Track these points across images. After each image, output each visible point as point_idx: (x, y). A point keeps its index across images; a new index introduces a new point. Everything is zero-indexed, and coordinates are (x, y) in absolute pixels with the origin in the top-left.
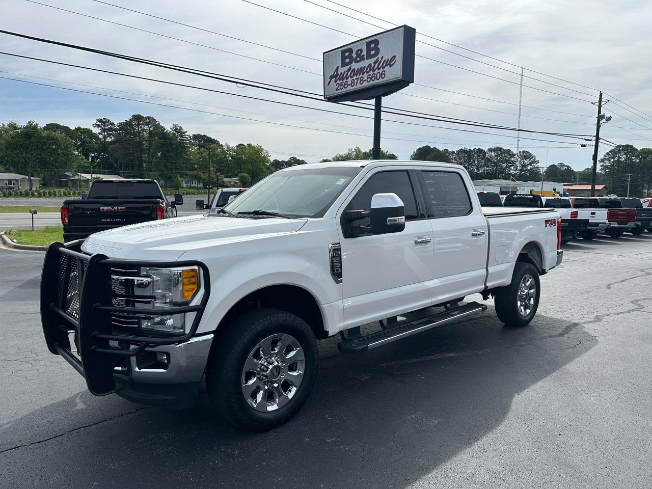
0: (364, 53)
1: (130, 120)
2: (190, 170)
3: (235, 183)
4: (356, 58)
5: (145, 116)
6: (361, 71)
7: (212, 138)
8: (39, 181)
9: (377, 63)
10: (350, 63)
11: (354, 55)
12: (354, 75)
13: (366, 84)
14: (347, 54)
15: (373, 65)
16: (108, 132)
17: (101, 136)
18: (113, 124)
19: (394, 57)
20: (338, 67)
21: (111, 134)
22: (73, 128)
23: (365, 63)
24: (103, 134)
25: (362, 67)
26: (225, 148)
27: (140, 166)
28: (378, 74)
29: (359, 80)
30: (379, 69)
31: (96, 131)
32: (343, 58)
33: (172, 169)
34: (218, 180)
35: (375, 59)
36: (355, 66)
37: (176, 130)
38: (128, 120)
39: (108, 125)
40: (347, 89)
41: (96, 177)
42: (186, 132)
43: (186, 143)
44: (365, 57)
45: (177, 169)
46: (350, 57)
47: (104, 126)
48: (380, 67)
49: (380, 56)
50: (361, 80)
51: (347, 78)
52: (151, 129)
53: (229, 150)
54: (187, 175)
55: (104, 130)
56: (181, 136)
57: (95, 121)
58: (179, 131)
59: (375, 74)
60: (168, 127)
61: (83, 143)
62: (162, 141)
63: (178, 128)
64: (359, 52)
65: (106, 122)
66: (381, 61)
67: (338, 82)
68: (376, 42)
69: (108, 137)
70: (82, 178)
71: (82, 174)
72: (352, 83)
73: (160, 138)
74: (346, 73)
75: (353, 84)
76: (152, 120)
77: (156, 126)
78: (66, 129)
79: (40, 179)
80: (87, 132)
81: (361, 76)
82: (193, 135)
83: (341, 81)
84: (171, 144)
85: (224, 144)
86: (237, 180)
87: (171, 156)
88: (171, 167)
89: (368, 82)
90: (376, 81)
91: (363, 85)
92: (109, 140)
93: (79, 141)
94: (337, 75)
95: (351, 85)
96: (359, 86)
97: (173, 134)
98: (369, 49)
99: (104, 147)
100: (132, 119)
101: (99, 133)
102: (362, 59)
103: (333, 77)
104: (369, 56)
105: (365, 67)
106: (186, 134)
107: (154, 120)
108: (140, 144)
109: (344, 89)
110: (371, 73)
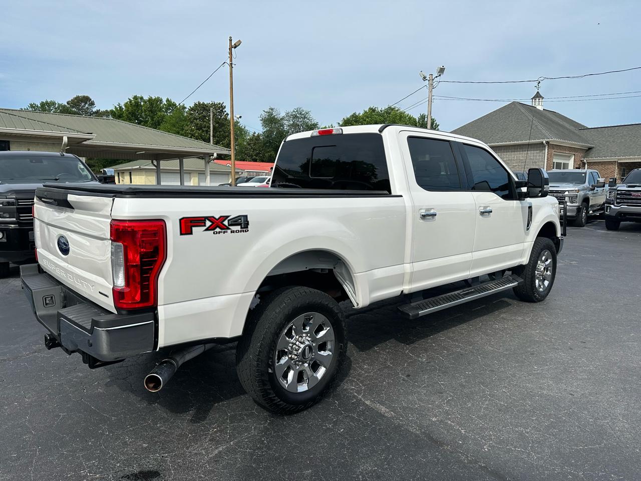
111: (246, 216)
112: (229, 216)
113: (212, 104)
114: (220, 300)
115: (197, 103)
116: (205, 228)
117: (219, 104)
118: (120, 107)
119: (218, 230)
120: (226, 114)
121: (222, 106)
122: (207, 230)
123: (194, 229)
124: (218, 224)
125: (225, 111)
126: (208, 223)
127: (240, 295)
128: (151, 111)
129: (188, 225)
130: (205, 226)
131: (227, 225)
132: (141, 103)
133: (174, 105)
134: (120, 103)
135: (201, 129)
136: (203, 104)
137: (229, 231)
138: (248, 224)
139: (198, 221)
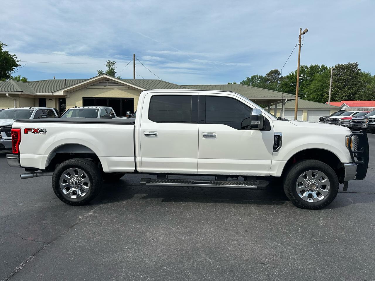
111: (46, 129)
112: (39, 129)
113: (348, 64)
114: (36, 156)
115: (337, 65)
116: (32, 132)
117: (354, 63)
118: (293, 74)
119: (36, 133)
120: (358, 70)
121: (356, 65)
122: (32, 133)
123: (28, 132)
124: (36, 131)
125: (358, 68)
126: (33, 131)
127: (43, 155)
128: (311, 74)
129: (27, 131)
130: (32, 131)
131: (39, 131)
132: (305, 69)
133: (326, 68)
134: (293, 71)
135: (338, 81)
136: (342, 65)
137: (39, 134)
138: (46, 132)
139: (30, 130)
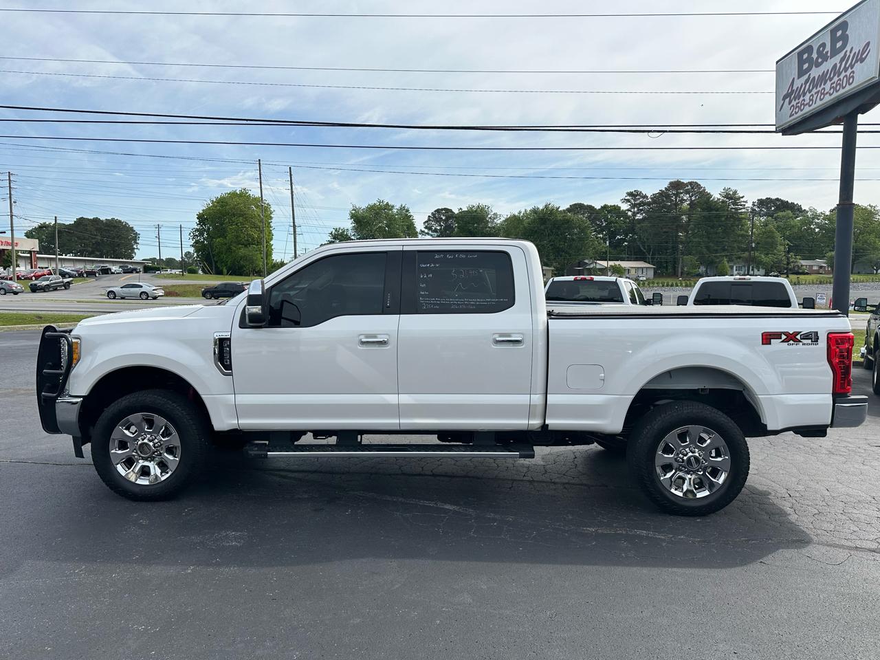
0: (828, 48)
1: (666, 188)
2: (744, 250)
3: (821, 267)
4: (817, 59)
5: (685, 181)
6: (823, 78)
7: (790, 202)
8: (552, 270)
9: (844, 60)
10: (809, 69)
11: (815, 56)
12: (813, 88)
13: (828, 98)
14: (805, 56)
15: (838, 65)
16: (638, 208)
17: (630, 213)
18: (645, 197)
19: (868, 44)
20: (794, 78)
21: (642, 210)
22: (598, 207)
23: (827, 66)
24: (633, 210)
25: (824, 72)
26: (809, 214)
27: (675, 249)
28: (845, 79)
29: (820, 94)
30: (846, 69)
31: (624, 207)
32: (801, 62)
33: (716, 251)
34: (788, 264)
35: (842, 54)
36: (816, 73)
37: (727, 196)
38: (664, 189)
39: (639, 199)
40: (804, 111)
41: (613, 264)
42: (742, 197)
43: (741, 213)
44: (829, 54)
45: (724, 250)
46: (810, 60)
47: (635, 200)
48: (847, 66)
49: (848, 48)
50: (821, 94)
51: (804, 94)
52: (693, 198)
53: (816, 216)
54: (740, 258)
55: (633, 206)
56: (735, 204)
57: (624, 196)
58: (732, 197)
59: (840, 80)
60: (716, 193)
61: (610, 223)
62: (706, 213)
63: (731, 193)
64: (821, 49)
65: (637, 196)
66: (849, 56)
67: (794, 103)
68: (844, 26)
69: (638, 213)
70: (598, 267)
71: (598, 262)
72: (810, 100)
73: (703, 210)
74: (804, 86)
75: (811, 103)
76: (694, 185)
77: (701, 192)
78: (591, 208)
79: (553, 269)
80: (615, 209)
81: (822, 86)
82: (758, 200)
83: (797, 101)
84: (718, 217)
85: (807, 209)
86: (825, 263)
87: (716, 233)
88: (716, 248)
89: (831, 95)
90: (842, 91)
91: (824, 101)
92: (639, 217)
93: (605, 221)
94: (792, 91)
95: (808, 104)
96: (818, 104)
97: (723, 202)
98: (834, 40)
99: (632, 225)
100: (669, 187)
101: (628, 210)
102: (825, 59)
103: (787, 96)
104: (835, 52)
105: (828, 70)
106: (742, 200)
107: (698, 186)
108: (677, 219)
109: (800, 113)
110: (836, 79)
